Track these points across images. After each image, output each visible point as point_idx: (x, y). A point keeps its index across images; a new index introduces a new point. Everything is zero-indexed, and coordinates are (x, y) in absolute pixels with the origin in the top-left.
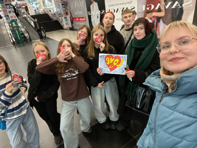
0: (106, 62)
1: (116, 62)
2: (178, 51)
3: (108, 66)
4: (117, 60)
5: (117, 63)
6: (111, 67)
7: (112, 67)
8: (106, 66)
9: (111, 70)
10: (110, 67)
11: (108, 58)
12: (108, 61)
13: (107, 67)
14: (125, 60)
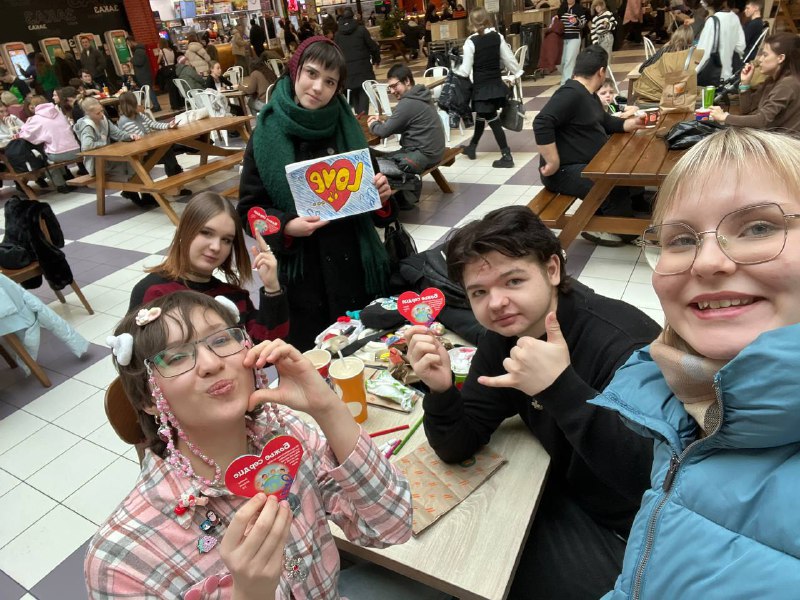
0: (314, 187)
1: (343, 179)
2: (729, 265)
3: (324, 196)
4: (344, 173)
5: (347, 180)
6: (333, 197)
7: (336, 195)
8: (317, 199)
9: (337, 206)
10: (330, 199)
11: (314, 174)
12: (319, 181)
13: (322, 200)
14: (367, 164)
